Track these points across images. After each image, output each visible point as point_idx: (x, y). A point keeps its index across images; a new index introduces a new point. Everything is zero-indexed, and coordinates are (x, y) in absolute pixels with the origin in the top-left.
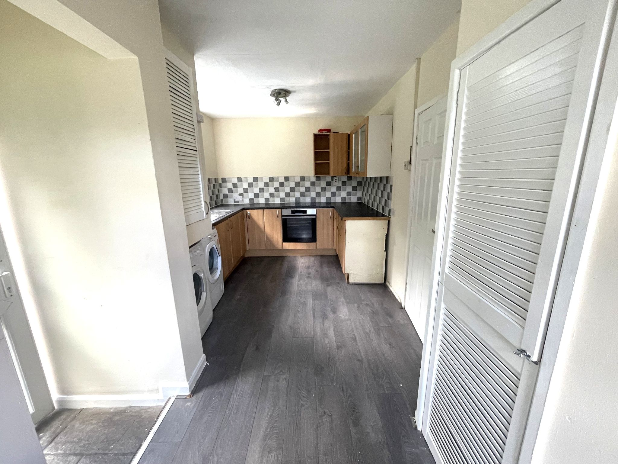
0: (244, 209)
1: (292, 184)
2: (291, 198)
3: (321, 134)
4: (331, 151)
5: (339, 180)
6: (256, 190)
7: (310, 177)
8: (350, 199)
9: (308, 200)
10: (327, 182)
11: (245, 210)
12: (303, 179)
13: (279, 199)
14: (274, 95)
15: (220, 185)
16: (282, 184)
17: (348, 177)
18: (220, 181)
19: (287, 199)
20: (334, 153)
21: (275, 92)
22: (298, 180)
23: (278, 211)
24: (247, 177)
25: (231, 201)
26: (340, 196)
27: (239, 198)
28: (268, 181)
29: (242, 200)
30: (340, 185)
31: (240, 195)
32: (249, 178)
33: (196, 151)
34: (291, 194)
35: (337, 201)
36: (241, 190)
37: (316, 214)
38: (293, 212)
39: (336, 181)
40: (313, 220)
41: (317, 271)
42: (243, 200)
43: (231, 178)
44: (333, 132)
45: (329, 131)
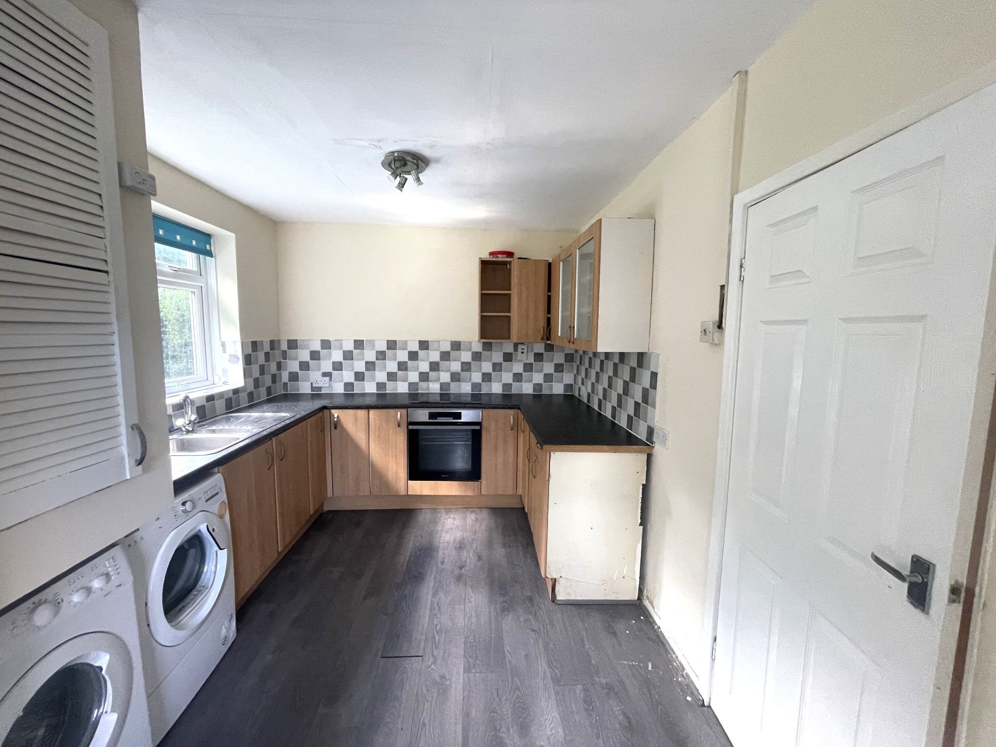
0: (324, 408)
1: (435, 356)
2: (430, 383)
3: (494, 259)
4: (514, 293)
5: (529, 350)
6: (360, 366)
7: (470, 343)
8: (551, 388)
9: (466, 388)
10: (505, 354)
11: (329, 410)
12: (456, 346)
13: (406, 384)
14: (390, 165)
15: (284, 355)
16: (413, 356)
17: (546, 345)
18: (284, 346)
19: (423, 385)
20: (520, 299)
21: (392, 157)
22: (447, 347)
23: (399, 414)
24: (341, 340)
25: (305, 388)
26: (531, 381)
27: (323, 382)
28: (385, 349)
29: (328, 385)
30: (531, 360)
31: (325, 374)
32: (345, 341)
33: (107, 272)
34: (433, 375)
35: (524, 392)
36: (326, 366)
37: (480, 421)
38: (432, 416)
39: (522, 352)
40: (476, 434)
41: (480, 558)
42: (330, 386)
43: (308, 340)
44: (518, 258)
45: (510, 254)
